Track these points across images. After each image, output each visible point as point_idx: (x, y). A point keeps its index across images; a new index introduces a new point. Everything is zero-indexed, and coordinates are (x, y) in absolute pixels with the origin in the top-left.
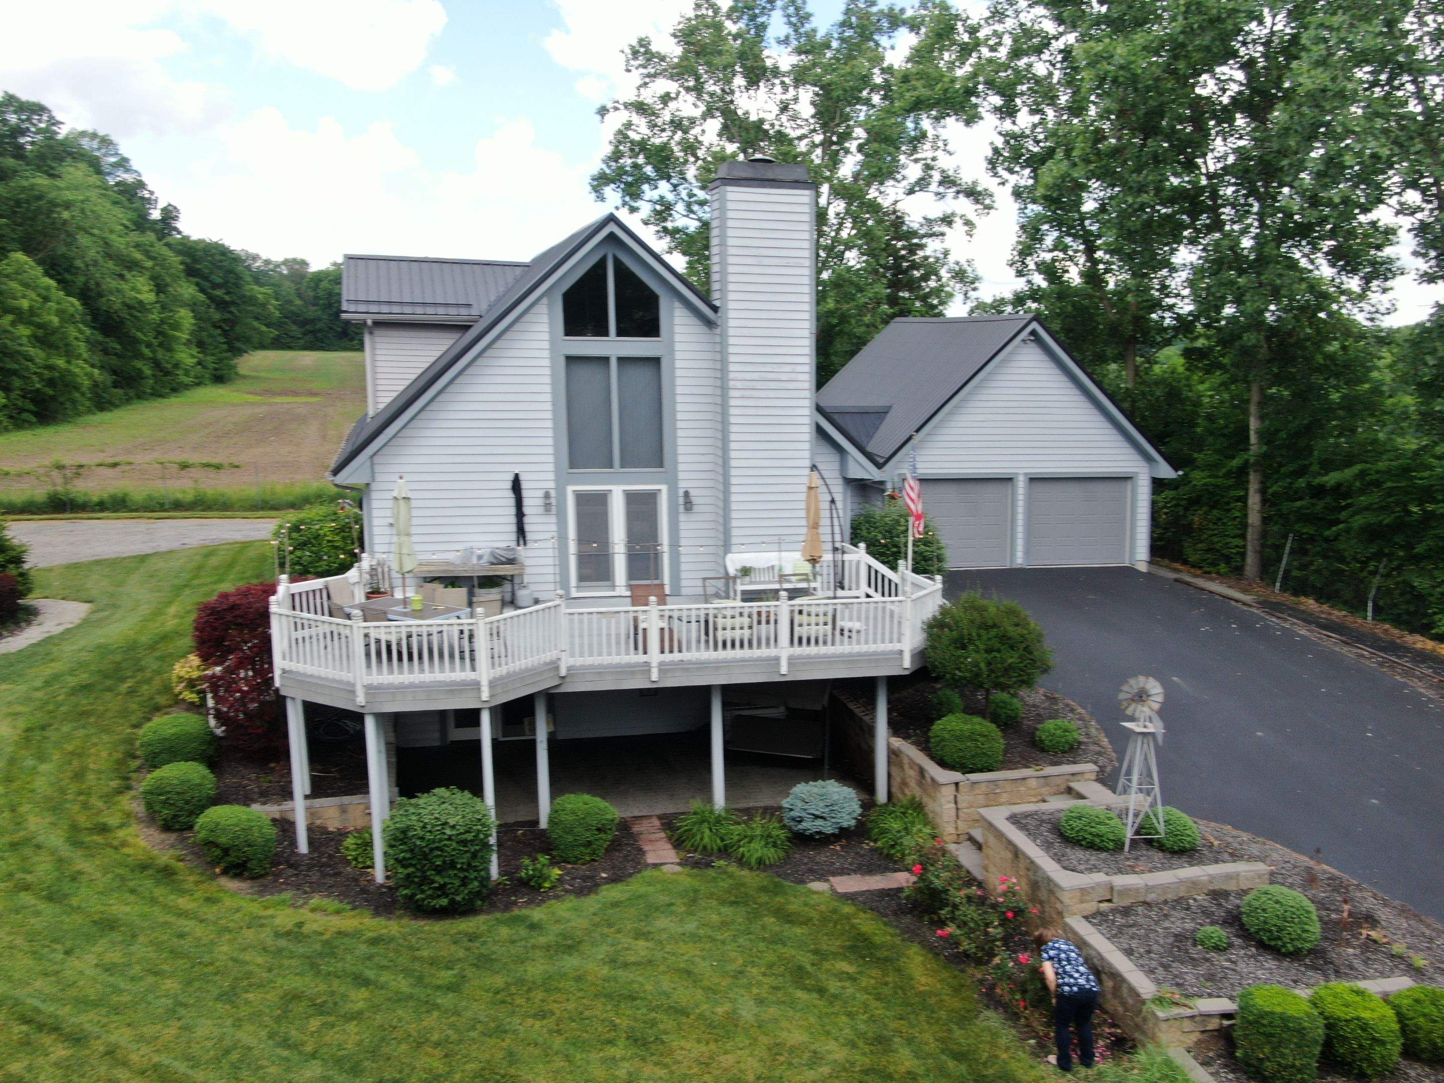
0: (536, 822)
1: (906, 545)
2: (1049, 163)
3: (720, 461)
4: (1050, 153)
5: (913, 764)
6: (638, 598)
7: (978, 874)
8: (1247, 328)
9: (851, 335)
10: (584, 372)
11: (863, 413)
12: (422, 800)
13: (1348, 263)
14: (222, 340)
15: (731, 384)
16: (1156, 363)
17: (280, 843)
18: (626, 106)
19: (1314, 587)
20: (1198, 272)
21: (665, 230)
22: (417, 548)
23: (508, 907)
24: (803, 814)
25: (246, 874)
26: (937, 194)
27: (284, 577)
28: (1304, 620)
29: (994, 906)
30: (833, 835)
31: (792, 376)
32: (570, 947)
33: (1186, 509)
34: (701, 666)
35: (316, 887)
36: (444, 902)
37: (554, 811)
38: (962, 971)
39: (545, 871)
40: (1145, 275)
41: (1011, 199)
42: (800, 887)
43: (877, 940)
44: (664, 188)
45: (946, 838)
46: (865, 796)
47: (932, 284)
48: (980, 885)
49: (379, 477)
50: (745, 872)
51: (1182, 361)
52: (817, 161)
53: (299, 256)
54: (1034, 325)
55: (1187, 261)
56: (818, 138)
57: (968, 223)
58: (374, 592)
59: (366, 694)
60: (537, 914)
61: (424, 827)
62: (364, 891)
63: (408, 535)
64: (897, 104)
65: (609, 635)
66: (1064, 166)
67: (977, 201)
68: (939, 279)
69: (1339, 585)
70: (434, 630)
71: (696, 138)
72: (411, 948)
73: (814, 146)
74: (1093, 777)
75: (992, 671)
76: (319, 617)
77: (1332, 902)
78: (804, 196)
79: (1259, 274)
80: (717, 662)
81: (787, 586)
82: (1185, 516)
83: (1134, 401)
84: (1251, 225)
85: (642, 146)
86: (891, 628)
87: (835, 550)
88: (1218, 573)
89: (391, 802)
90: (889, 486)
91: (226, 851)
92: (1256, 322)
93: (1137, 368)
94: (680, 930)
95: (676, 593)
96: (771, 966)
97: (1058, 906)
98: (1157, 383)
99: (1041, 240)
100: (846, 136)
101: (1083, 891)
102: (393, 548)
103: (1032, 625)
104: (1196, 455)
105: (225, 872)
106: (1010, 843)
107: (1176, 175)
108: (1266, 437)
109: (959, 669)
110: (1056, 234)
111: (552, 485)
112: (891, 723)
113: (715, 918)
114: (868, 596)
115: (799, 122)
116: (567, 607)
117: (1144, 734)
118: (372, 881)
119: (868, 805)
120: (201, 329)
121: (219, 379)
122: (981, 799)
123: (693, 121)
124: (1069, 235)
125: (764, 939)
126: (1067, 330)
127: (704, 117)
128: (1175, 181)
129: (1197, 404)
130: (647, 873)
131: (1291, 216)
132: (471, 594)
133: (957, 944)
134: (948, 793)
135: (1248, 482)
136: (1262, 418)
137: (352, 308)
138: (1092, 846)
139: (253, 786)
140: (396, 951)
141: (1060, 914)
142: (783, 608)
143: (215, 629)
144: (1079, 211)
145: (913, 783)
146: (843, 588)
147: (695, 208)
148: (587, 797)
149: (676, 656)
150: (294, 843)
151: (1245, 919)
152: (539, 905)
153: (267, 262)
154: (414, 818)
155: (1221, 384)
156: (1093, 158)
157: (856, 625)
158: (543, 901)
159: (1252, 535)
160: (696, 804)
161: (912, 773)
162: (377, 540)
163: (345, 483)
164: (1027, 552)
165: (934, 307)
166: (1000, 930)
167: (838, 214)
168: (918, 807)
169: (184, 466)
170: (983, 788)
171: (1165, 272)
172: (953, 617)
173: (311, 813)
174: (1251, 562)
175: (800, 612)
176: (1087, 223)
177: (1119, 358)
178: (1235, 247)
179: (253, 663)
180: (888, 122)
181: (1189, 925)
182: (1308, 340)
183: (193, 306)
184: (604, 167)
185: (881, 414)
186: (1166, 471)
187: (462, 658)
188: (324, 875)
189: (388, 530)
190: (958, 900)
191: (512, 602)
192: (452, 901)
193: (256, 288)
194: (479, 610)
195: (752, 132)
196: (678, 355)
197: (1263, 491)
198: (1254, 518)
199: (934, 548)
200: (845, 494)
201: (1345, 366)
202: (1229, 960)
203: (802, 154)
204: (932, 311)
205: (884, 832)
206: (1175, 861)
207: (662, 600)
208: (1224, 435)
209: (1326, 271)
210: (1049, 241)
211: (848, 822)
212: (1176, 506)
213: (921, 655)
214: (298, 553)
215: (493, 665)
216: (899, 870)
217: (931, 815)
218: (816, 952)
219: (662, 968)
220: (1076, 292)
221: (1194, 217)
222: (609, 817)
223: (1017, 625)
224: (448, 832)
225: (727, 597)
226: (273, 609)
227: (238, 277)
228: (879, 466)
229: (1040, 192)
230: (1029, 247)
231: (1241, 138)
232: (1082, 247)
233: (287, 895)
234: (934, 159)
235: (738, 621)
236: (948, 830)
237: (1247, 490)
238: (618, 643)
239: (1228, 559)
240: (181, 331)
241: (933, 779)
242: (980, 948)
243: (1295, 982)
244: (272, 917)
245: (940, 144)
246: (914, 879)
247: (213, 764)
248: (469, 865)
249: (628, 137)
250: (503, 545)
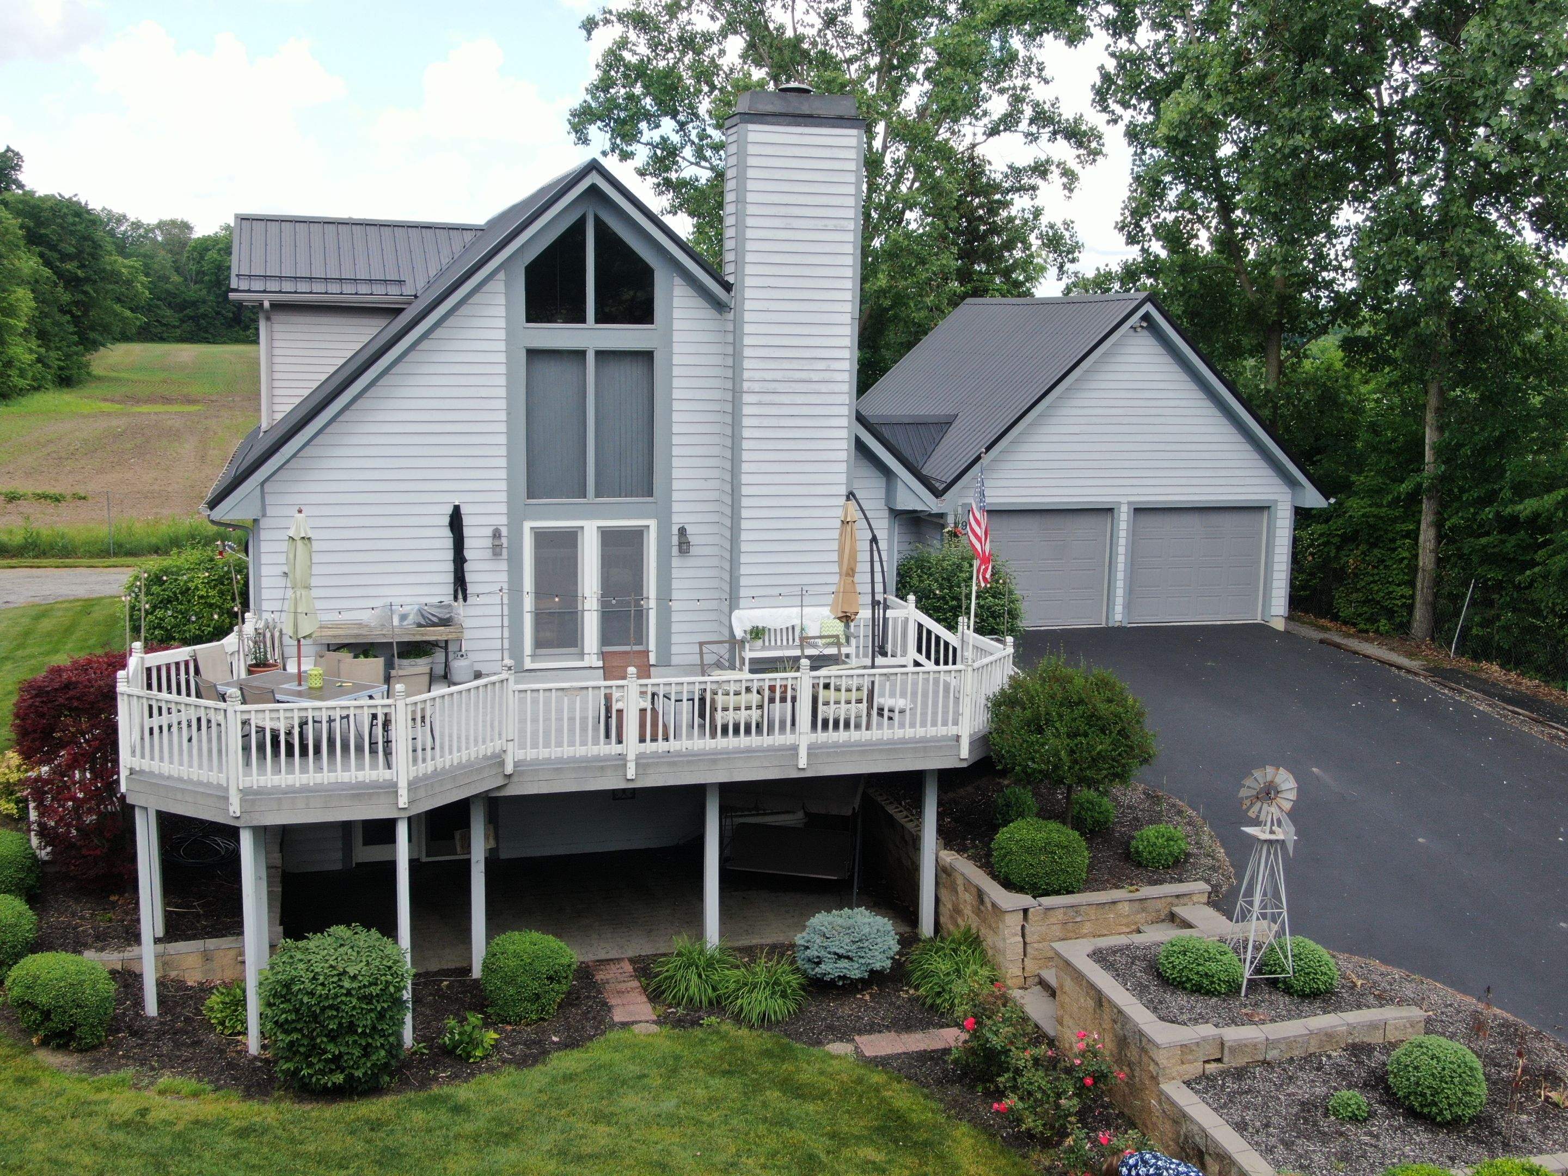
0: (469, 970)
1: (968, 597)
2: (1175, 94)
3: (728, 488)
4: (1176, 82)
5: (968, 883)
6: (612, 669)
7: (1049, 1028)
8: (1427, 311)
9: (908, 322)
10: (550, 371)
11: (919, 425)
12: (314, 942)
13: (1557, 227)
14: (72, 329)
15: (746, 385)
16: (1306, 357)
17: (120, 1002)
18: (620, 18)
19: (1499, 648)
20: (1365, 236)
21: (668, 183)
22: (319, 605)
23: (424, 1084)
24: (823, 953)
25: (73, 1045)
26: (1027, 135)
27: (138, 645)
28: (1484, 692)
29: (1069, 1071)
30: (861, 980)
31: (827, 376)
32: (506, 1136)
33: (1339, 548)
34: (693, 758)
35: (168, 1062)
36: (339, 1078)
37: (491, 955)
38: (1024, 1157)
39: (476, 1034)
40: (1294, 242)
41: (1125, 141)
42: (815, 1050)
43: (915, 1118)
44: (668, 126)
45: (1009, 983)
46: (905, 929)
47: (1018, 254)
48: (1051, 1043)
49: (270, 511)
50: (744, 1032)
51: (1340, 354)
52: (872, 92)
53: (179, 216)
54: (1149, 307)
55: (1353, 222)
56: (874, 61)
57: (1068, 173)
58: (259, 665)
59: (242, 801)
60: (463, 1092)
61: (314, 978)
62: (231, 1065)
63: (308, 587)
64: (979, 16)
65: (572, 719)
66: (1195, 98)
67: (1080, 145)
68: (1027, 246)
69: (1531, 647)
70: (337, 715)
71: (713, 60)
72: (292, 1141)
73: (868, 71)
74: (1204, 899)
75: (1075, 762)
76: (183, 698)
77: (1504, 1055)
78: (850, 138)
79: (1443, 240)
80: (715, 752)
81: (809, 652)
82: (1337, 557)
83: (1276, 407)
84: (1435, 176)
85: (640, 72)
86: (946, 706)
87: (875, 603)
88: (1377, 631)
89: (272, 947)
90: (950, 520)
91: (47, 1015)
92: (1438, 303)
93: (1281, 364)
94: (654, 1110)
95: (665, 661)
96: (773, 1155)
97: (1152, 1067)
98: (1306, 384)
99: (1161, 197)
100: (912, 57)
101: (1185, 1048)
102: (287, 606)
103: (1130, 701)
104: (1354, 478)
105: (44, 1043)
106: (1092, 986)
107: (1339, 110)
108: (1446, 453)
109: (1033, 759)
110: (1181, 187)
111: (503, 520)
112: (941, 831)
113: (701, 1093)
114: (917, 664)
115: (849, 40)
116: (516, 682)
117: (1270, 842)
118: (244, 1052)
119: (909, 940)
120: (44, 315)
121: (65, 381)
122: (1057, 931)
123: (708, 38)
124: (1199, 189)
125: (765, 1120)
126: (1192, 314)
127: (724, 33)
128: (1338, 118)
129: (1358, 411)
130: (613, 1035)
131: (1487, 165)
132: (389, 665)
133: (1019, 1121)
134: (1013, 922)
135: (1420, 512)
136: (1441, 429)
137: (244, 285)
138: (1198, 989)
139: (87, 927)
140: (271, 1145)
141: (1154, 1079)
142: (804, 681)
143: (42, 715)
144: (1213, 157)
145: (968, 911)
146: (884, 654)
147: (708, 153)
148: (535, 935)
149: (661, 746)
150: (139, 1002)
151: (1391, 1079)
152: (466, 1081)
153: (137, 225)
154: (301, 966)
155: (1390, 385)
156: (1232, 87)
157: (900, 703)
158: (473, 1075)
159: (1422, 582)
160: (681, 942)
161: (967, 898)
162: (265, 594)
163: (227, 519)
164: (1128, 606)
165: (1017, 284)
166: (1075, 1101)
167: (896, 162)
168: (974, 941)
169: (12, 498)
170: (1059, 915)
171: (1321, 238)
172: (1027, 692)
173: (163, 962)
174: (1420, 614)
175: (827, 686)
176: (1223, 172)
177: (1259, 350)
178: (1413, 206)
179: (93, 761)
180: (966, 40)
181: (1320, 1090)
182: (1503, 326)
183: (34, 284)
184: (589, 98)
185: (944, 425)
186: (1313, 499)
187: (373, 751)
188: (178, 1045)
189: (282, 582)
190: (1021, 1063)
191: (446, 677)
192: (350, 1077)
193: (120, 259)
194: (399, 687)
195: (787, 53)
196: (676, 348)
197: (1439, 525)
198: (1426, 560)
199: (1005, 600)
200: (891, 530)
201: (1549, 361)
202: (1370, 1134)
203: (851, 81)
204: (1017, 290)
205: (927, 975)
206: (1305, 1007)
207: (645, 671)
208: (1390, 451)
209: (1531, 237)
210: (1172, 196)
211: (881, 962)
212: (1326, 544)
213: (983, 742)
214: (159, 613)
215: (415, 760)
216: (948, 1026)
217: (990, 952)
218: (833, 1136)
219: (629, 1161)
220: (1207, 264)
221: (1362, 168)
222: (565, 961)
223: (1110, 701)
224: (347, 984)
225: (732, 667)
226: (121, 687)
227: (97, 246)
228: (938, 494)
229: (1162, 131)
230: (1146, 205)
231: (1425, 61)
232: (1215, 204)
233: (128, 1073)
234: (1025, 88)
235: (744, 699)
236: (1012, 971)
237: (1419, 523)
238: (584, 729)
239: (1390, 613)
240: (17, 317)
241: (994, 905)
242: (1049, 1125)
243: (1452, 1159)
244: (106, 1102)
245: (1034, 69)
246: (965, 1036)
247: (33, 898)
248: (374, 1028)
249: (623, 59)
250: (435, 600)
